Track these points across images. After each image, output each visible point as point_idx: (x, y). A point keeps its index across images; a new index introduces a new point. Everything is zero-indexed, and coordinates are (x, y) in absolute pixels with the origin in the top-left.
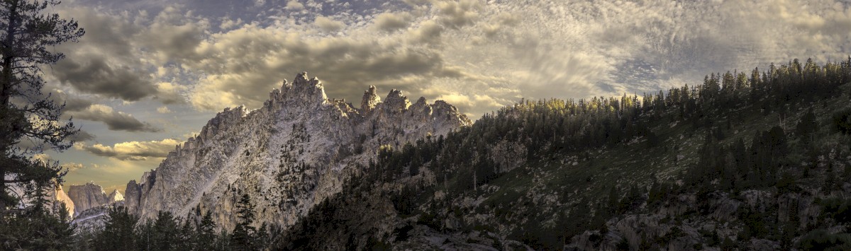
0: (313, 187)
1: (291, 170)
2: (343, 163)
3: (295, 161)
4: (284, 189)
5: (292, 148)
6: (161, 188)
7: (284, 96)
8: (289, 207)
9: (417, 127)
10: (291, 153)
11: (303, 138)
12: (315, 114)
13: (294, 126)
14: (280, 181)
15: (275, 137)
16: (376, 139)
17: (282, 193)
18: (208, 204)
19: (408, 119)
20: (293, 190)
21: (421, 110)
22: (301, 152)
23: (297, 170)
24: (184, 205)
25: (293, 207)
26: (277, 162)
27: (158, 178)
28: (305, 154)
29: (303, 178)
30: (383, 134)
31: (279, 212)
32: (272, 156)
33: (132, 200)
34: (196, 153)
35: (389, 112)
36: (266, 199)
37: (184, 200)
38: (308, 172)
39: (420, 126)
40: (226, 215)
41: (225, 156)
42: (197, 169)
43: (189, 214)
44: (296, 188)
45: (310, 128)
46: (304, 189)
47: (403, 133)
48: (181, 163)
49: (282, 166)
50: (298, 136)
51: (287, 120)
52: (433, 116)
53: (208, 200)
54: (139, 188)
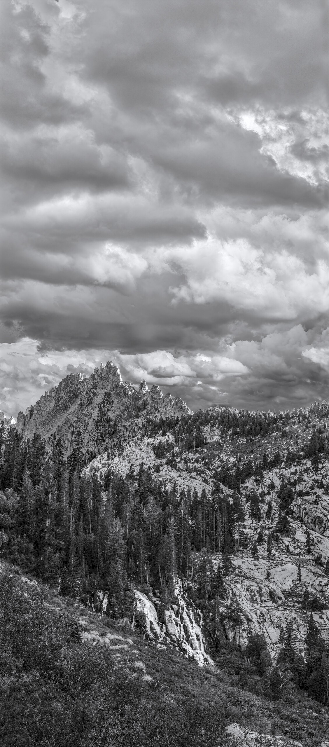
0: (113, 433)
1: (103, 420)
2: (129, 421)
3: (105, 415)
4: (99, 431)
5: (104, 407)
6: (36, 419)
7: (101, 373)
8: (101, 443)
9: (166, 409)
10: (103, 409)
11: (109, 402)
12: (116, 389)
13: (105, 393)
14: (97, 426)
15: (95, 398)
16: (145, 411)
17: (98, 433)
18: (60, 433)
19: (162, 404)
20: (103, 433)
21: (168, 400)
22: (108, 410)
23: (106, 421)
24: (47, 432)
25: (103, 443)
26: (96, 414)
27: (35, 412)
28: (110, 412)
29: (109, 426)
30: (149, 409)
31: (96, 445)
32: (93, 409)
33: (20, 424)
34: (55, 399)
35: (152, 397)
36: (90, 436)
37: (48, 428)
38: (111, 423)
39: (168, 409)
40: (68, 441)
41: (70, 404)
42: (55, 410)
43: (50, 438)
44: (105, 431)
45: (113, 397)
46: (109, 433)
47: (159, 411)
48: (47, 404)
49: (98, 417)
50: (107, 400)
51: (102, 388)
52: (174, 405)
53: (60, 431)
54: (25, 417)
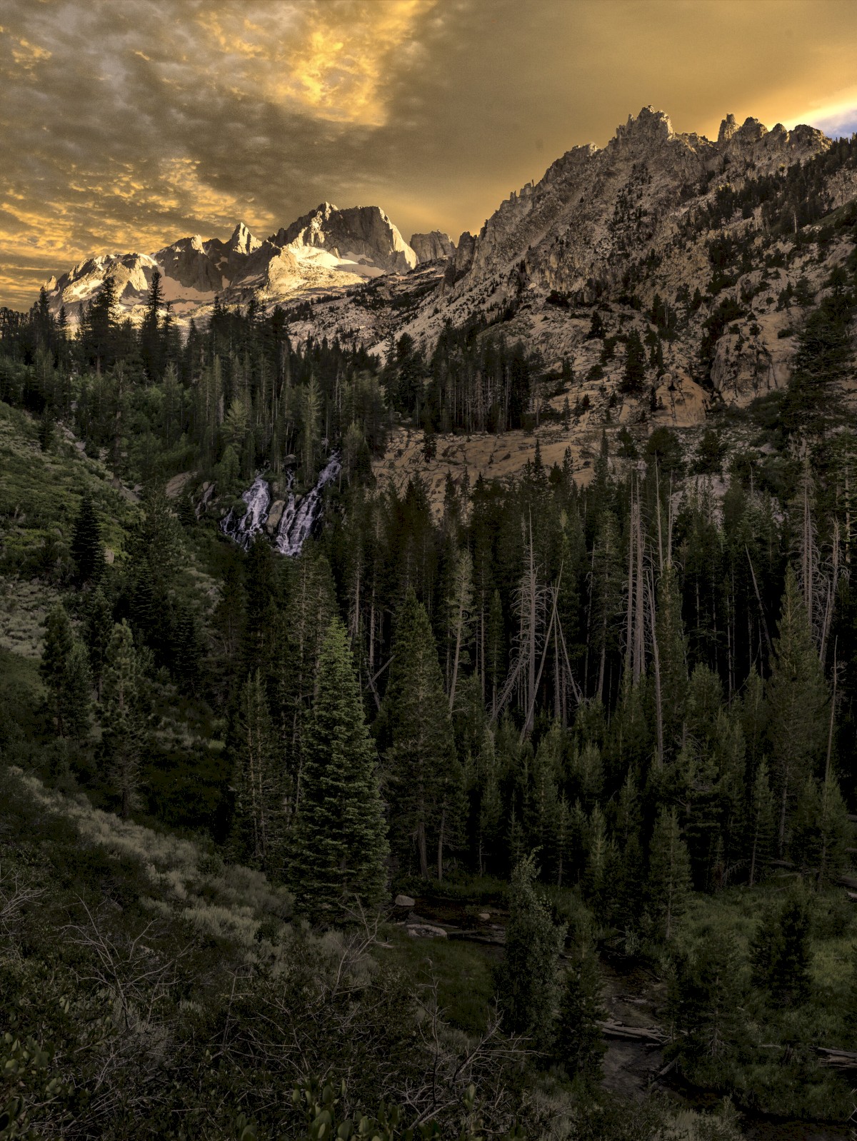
0: (650, 236)
1: (626, 217)
2: (684, 206)
3: (632, 207)
4: (616, 239)
5: (630, 192)
6: (493, 240)
7: (629, 132)
8: (619, 261)
9: (770, 159)
10: (628, 198)
11: (643, 180)
12: (659, 152)
13: (634, 167)
14: (613, 231)
15: (612, 180)
16: (724, 176)
17: (613, 244)
18: (533, 259)
19: (761, 150)
20: (626, 240)
21: (776, 139)
22: (639, 197)
23: (633, 218)
24: (510, 260)
25: (624, 261)
26: (612, 209)
27: (490, 228)
28: (645, 198)
29: (639, 226)
30: (733, 169)
31: (608, 267)
32: (606, 202)
33: (465, 253)
34: (533, 199)
35: (742, 143)
36: (596, 252)
37: (510, 254)
38: (645, 219)
39: (774, 157)
40: (551, 271)
41: (560, 203)
42: (528, 219)
43: (512, 271)
44: (629, 238)
45: (651, 168)
46: (639, 239)
47: (754, 167)
48: (516, 211)
49: (616, 213)
50: (637, 178)
51: (627, 160)
52: (790, 143)
53: (533, 255)
54: (473, 240)
